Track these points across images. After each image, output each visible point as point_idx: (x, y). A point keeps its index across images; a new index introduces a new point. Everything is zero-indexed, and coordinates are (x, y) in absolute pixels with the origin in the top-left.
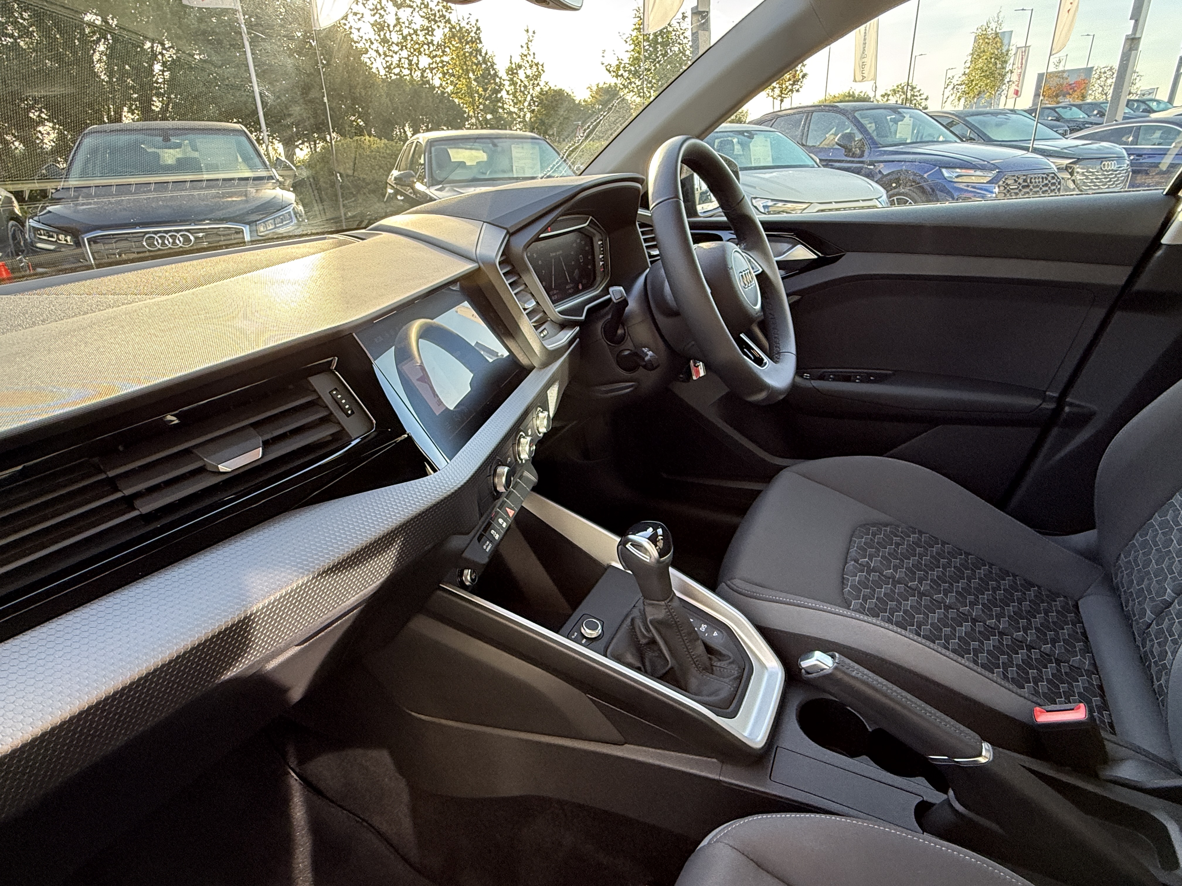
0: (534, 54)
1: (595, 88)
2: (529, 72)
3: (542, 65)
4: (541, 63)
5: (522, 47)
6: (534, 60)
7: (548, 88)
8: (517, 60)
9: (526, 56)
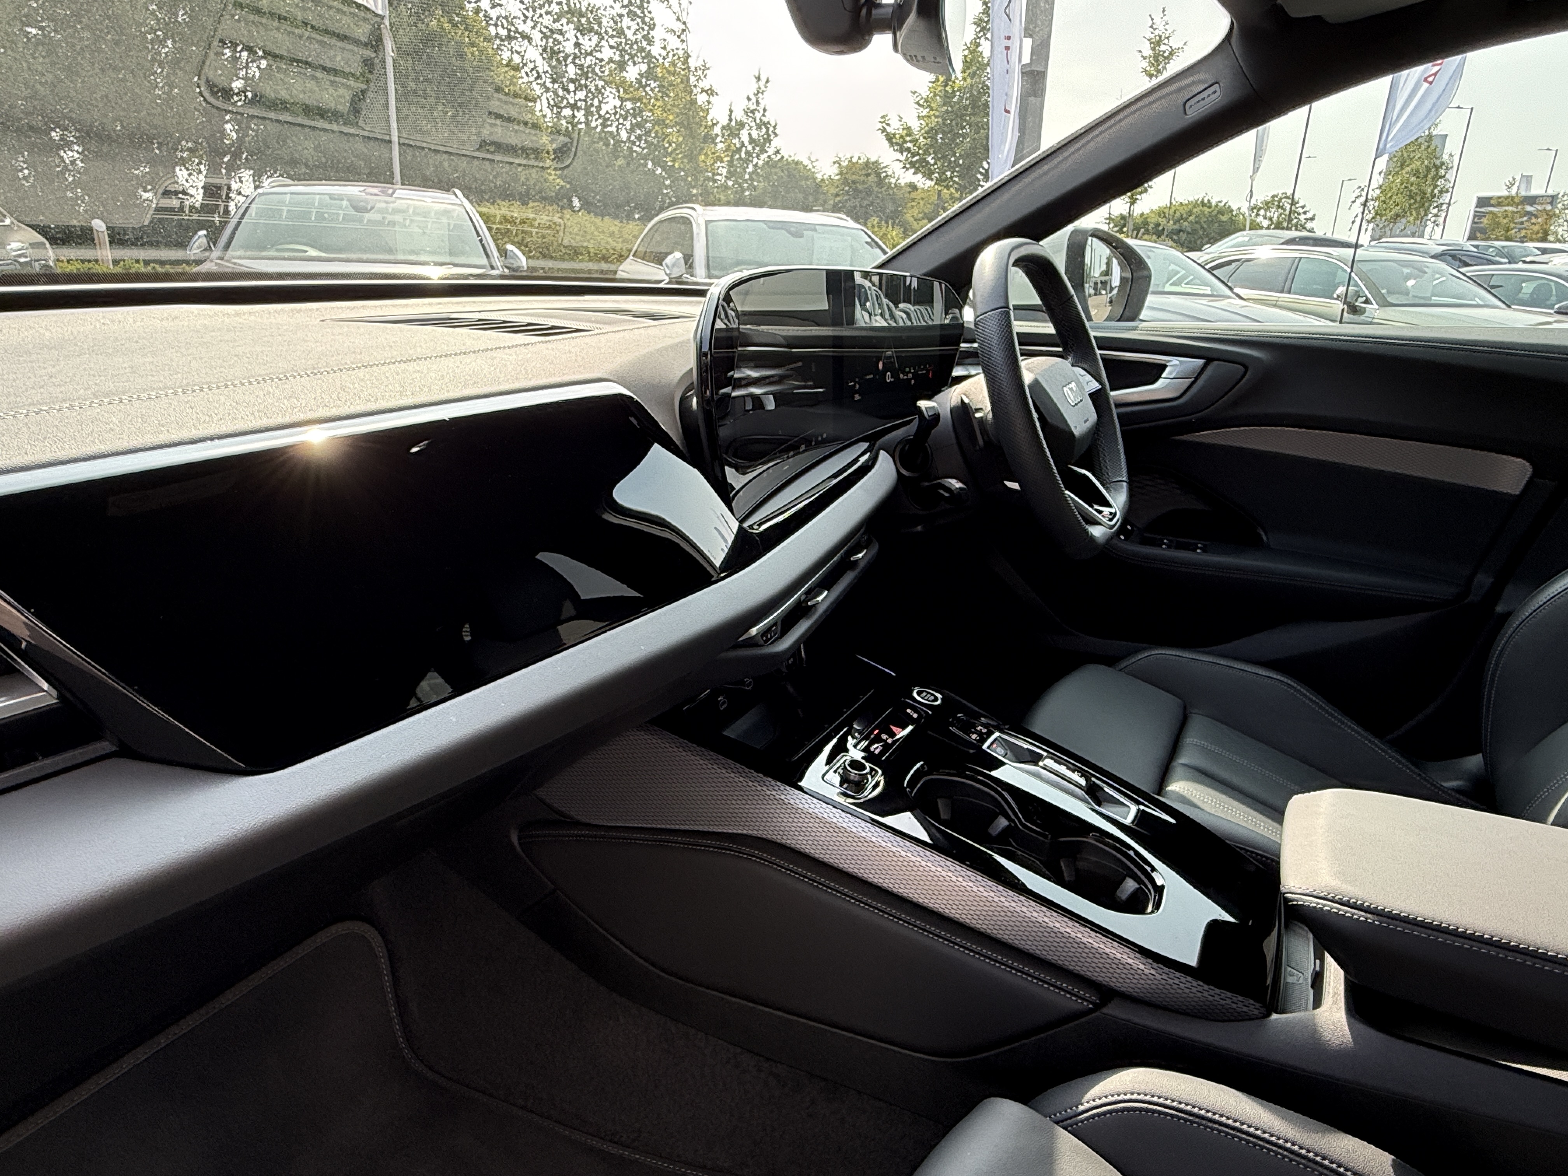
0: (765, 110)
1: (844, 164)
2: (755, 134)
3: (774, 127)
4: (773, 124)
5: (749, 99)
6: (763, 118)
7: (779, 157)
8: (739, 115)
9: (753, 112)
